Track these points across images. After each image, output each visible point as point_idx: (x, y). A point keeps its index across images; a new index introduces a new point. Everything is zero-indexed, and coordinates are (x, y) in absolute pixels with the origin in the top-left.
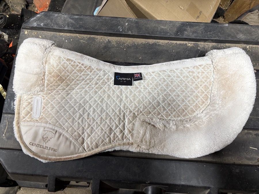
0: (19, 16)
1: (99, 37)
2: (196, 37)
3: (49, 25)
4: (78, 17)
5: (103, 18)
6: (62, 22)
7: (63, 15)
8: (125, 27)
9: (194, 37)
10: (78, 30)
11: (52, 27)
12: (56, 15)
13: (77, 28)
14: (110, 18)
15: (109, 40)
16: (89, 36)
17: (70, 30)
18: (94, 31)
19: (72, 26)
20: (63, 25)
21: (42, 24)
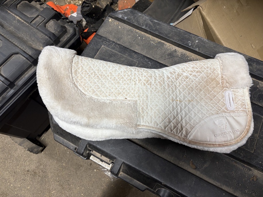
0: (102, 10)
1: (168, 44)
2: (259, 75)
3: (131, 20)
4: (157, 21)
5: (178, 30)
6: (142, 21)
7: (145, 16)
8: (195, 44)
9: (257, 74)
10: (153, 32)
11: (133, 22)
12: (140, 14)
13: (153, 30)
14: (184, 32)
15: (175, 49)
16: (159, 40)
17: (146, 30)
18: (166, 37)
19: (150, 27)
20: (142, 24)
21: (126, 18)
